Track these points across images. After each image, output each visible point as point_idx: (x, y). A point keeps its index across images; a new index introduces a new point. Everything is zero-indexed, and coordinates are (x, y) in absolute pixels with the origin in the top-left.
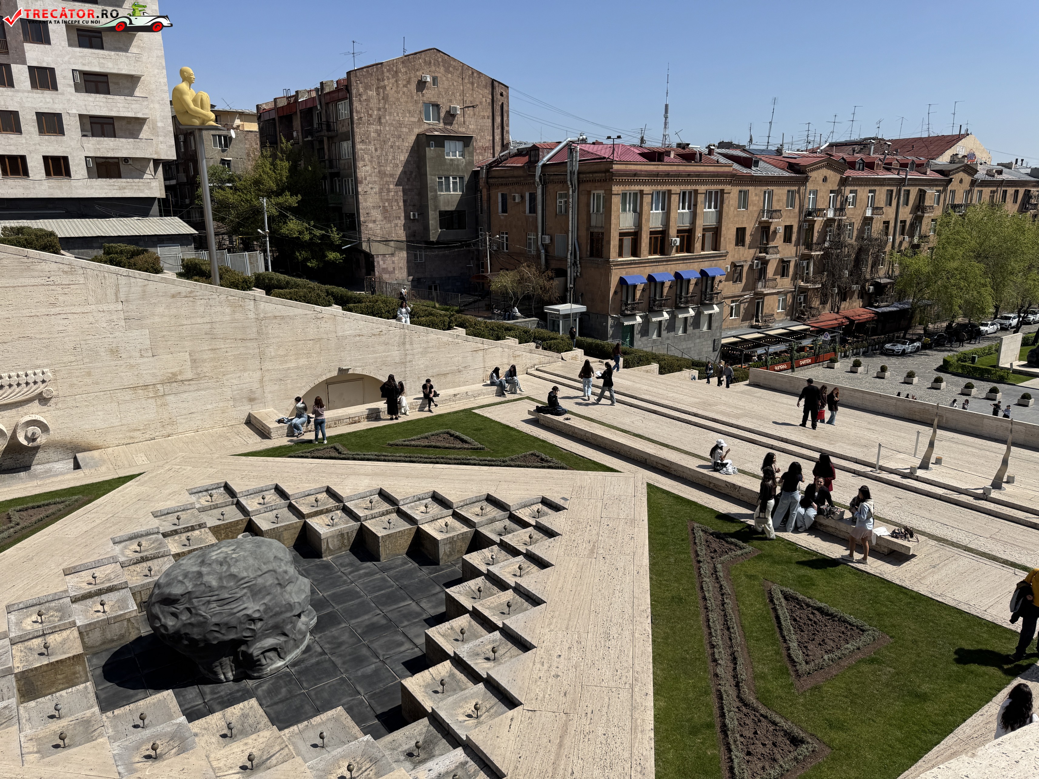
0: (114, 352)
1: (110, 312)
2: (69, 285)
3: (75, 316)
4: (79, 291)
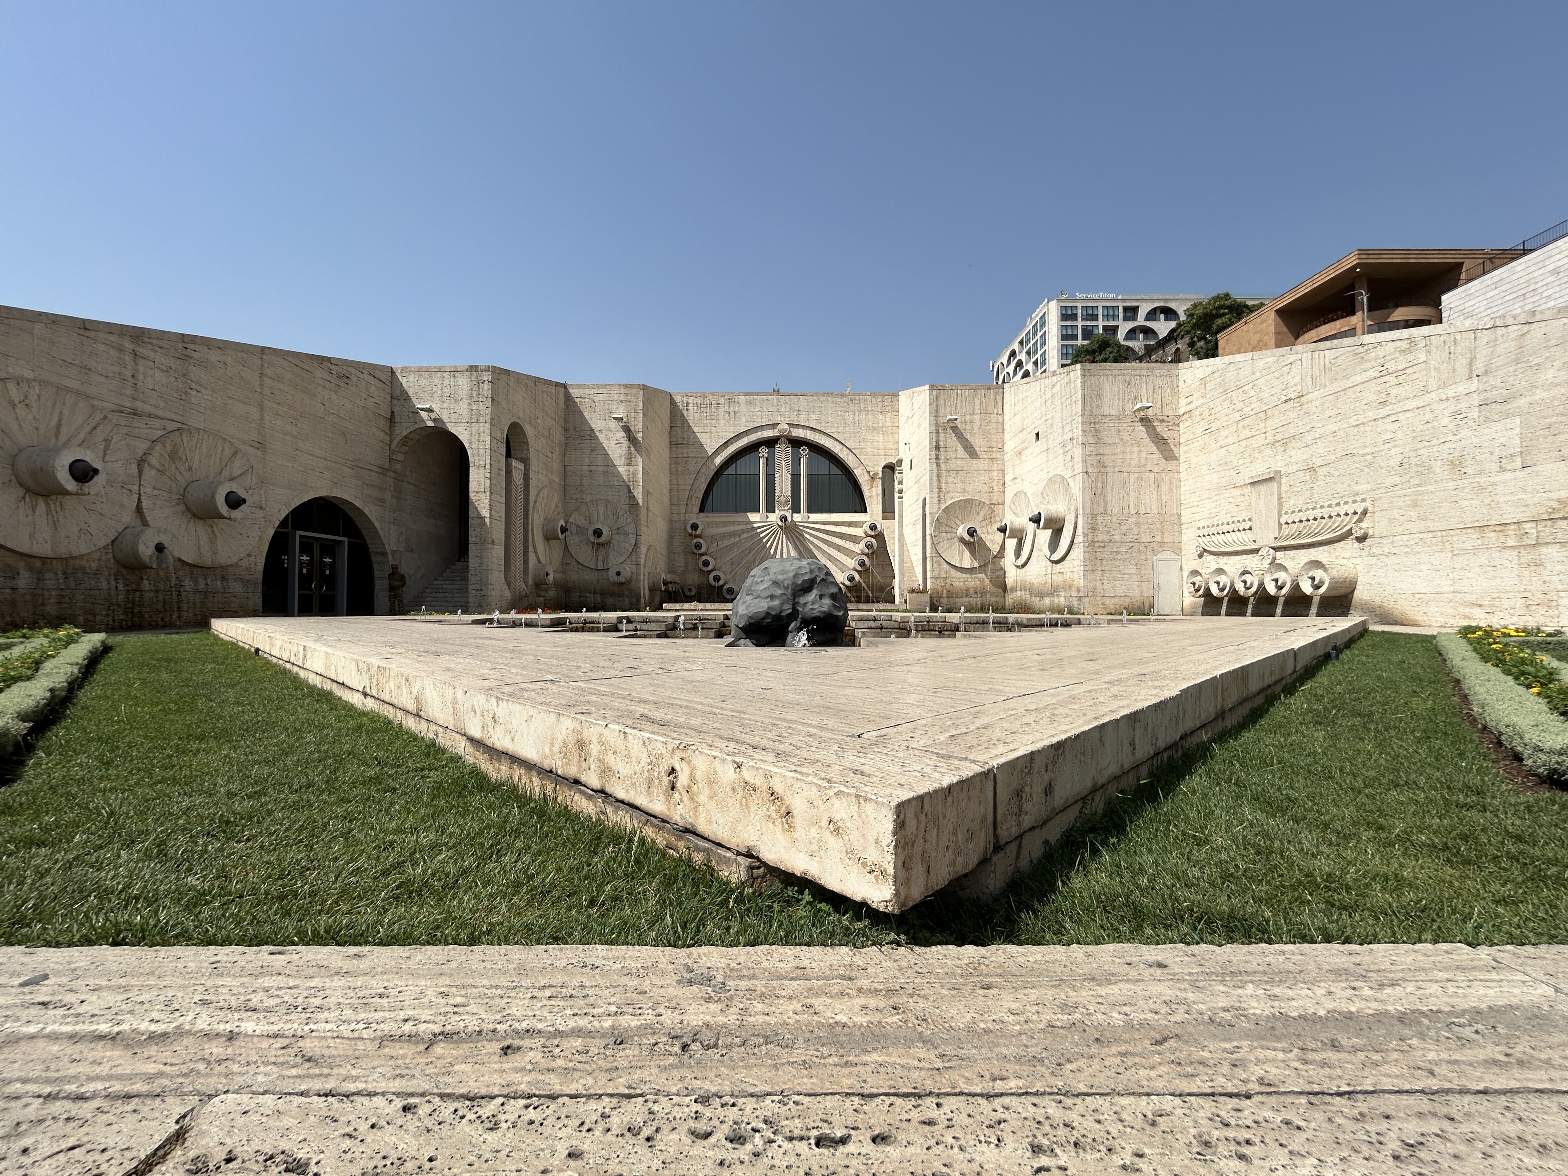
0: (1456, 465)
1: (1457, 398)
2: (1406, 368)
3: (1408, 414)
4: (1416, 376)
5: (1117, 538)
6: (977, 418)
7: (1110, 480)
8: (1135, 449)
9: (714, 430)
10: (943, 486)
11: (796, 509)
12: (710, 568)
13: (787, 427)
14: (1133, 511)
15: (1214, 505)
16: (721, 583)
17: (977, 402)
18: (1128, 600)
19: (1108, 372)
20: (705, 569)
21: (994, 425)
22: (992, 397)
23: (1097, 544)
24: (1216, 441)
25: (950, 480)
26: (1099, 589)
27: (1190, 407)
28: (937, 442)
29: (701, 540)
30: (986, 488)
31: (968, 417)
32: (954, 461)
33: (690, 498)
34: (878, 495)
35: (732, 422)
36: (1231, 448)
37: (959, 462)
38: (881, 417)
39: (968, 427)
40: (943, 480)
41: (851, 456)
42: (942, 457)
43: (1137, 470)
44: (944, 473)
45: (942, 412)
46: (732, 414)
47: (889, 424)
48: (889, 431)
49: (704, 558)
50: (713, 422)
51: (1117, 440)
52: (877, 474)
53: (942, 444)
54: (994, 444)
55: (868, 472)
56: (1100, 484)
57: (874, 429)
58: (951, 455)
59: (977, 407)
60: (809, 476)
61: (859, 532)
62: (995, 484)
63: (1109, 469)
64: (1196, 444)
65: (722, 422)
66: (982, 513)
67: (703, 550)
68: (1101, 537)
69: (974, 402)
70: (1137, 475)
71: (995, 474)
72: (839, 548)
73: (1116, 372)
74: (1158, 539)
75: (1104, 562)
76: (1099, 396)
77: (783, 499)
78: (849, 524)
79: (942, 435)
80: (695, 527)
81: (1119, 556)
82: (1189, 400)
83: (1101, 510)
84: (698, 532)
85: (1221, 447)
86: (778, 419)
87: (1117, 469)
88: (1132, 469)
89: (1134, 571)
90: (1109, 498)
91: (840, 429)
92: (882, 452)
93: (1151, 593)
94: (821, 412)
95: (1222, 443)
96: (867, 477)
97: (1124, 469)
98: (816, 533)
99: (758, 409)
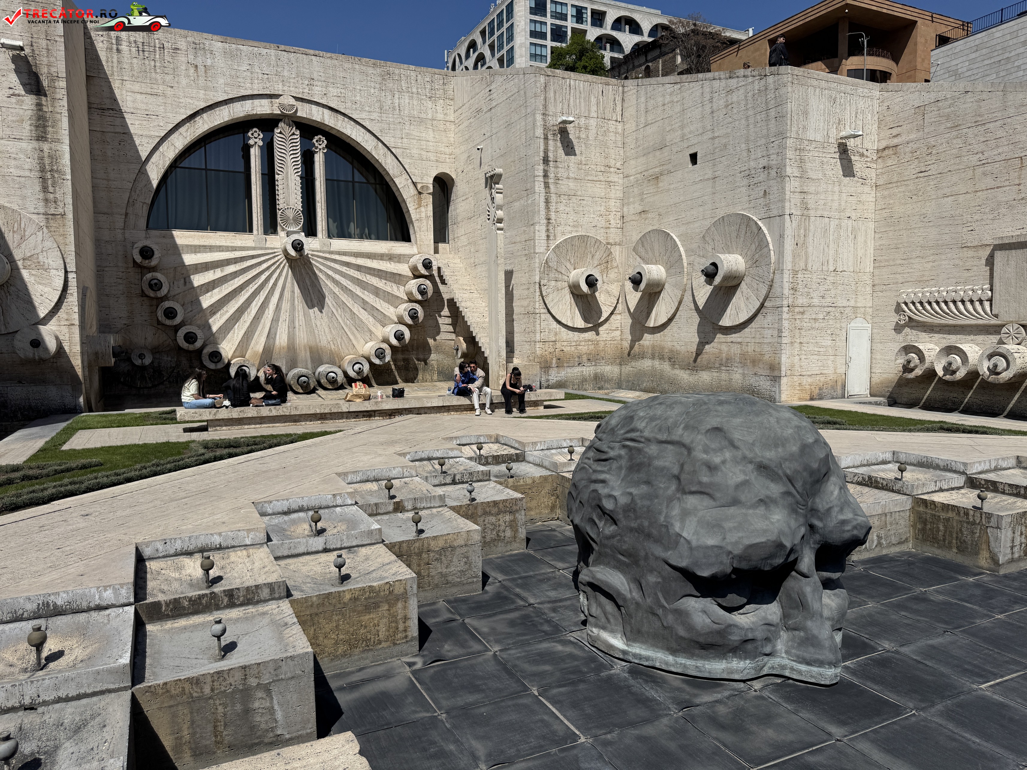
5: (816, 301)
6: (593, 122)
7: (812, 227)
8: (836, 189)
9: (169, 92)
10: (553, 216)
11: (311, 231)
12: (178, 320)
13: (292, 101)
14: (832, 269)
15: (929, 266)
16: (198, 344)
17: (593, 100)
18: (822, 379)
19: (815, 83)
20: (168, 322)
21: (612, 136)
22: (611, 97)
23: (797, 310)
24: (937, 188)
25: (561, 207)
26: (797, 367)
27: (896, 141)
28: (546, 152)
29: (159, 276)
30: (603, 223)
31: (583, 121)
32: (565, 182)
33: (130, 203)
34: (427, 217)
35: (201, 82)
36: (961, 198)
37: (572, 184)
38: (430, 104)
39: (583, 136)
40: (553, 208)
41: (390, 158)
42: (551, 175)
43: (837, 215)
44: (553, 198)
45: (551, 109)
46: (201, 69)
47: (440, 116)
48: (442, 127)
49: (167, 304)
50: (168, 78)
51: (820, 176)
52: (425, 187)
53: (551, 155)
54: (612, 163)
55: (415, 184)
56: (802, 231)
57: (422, 121)
58: (562, 173)
59: (594, 108)
60: (329, 181)
61: (404, 269)
62: (611, 217)
63: (812, 213)
64: (903, 189)
65: (184, 81)
66: (597, 256)
67: (164, 291)
68: (801, 300)
69: (589, 101)
70: (837, 222)
71: (612, 203)
72: (376, 292)
73: (823, 84)
74: (852, 303)
75: (803, 333)
76: (806, 113)
77: (290, 214)
78: (391, 257)
79: (551, 143)
80: (147, 253)
81: (817, 325)
82: (895, 131)
83: (802, 265)
84: (154, 262)
85: (945, 196)
86: (277, 88)
87: (819, 213)
88: (832, 214)
89: (829, 343)
90: (810, 249)
91: (375, 116)
92: (432, 156)
93: (841, 370)
94: (345, 87)
95: (947, 191)
96: (413, 191)
97: (826, 214)
98: (344, 269)
99: (245, 67)
